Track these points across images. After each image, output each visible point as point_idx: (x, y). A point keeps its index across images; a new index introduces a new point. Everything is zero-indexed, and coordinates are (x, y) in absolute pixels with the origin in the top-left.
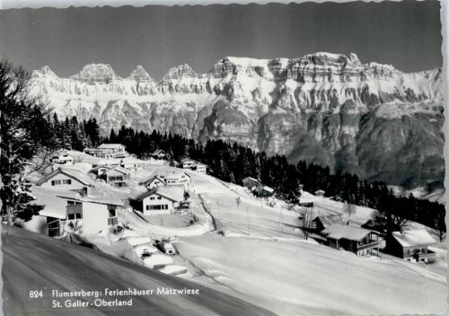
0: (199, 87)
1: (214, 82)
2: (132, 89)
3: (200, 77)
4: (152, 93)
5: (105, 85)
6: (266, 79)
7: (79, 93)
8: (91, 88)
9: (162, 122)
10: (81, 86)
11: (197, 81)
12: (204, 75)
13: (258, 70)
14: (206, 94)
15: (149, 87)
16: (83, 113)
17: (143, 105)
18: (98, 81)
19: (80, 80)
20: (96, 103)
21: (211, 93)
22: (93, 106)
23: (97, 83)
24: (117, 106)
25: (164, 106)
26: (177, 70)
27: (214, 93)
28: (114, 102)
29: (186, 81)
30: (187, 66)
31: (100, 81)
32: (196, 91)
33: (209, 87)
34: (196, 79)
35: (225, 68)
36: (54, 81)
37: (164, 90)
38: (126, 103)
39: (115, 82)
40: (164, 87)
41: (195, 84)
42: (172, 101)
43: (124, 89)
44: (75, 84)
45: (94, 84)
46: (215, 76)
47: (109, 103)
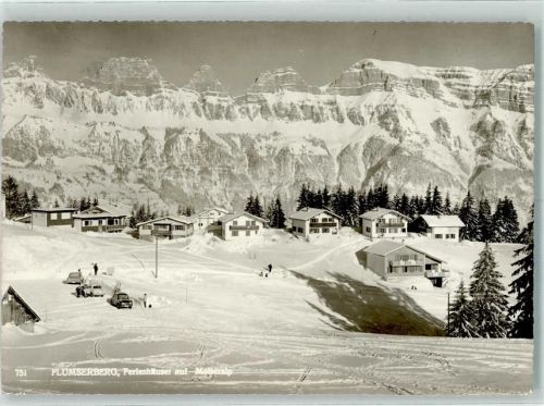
0: (316, 110)
1: (345, 102)
2: (195, 105)
3: (315, 91)
4: (228, 116)
5: (144, 99)
6: (445, 102)
7: (100, 111)
9: (271, 174)
10: (104, 97)
11: (312, 99)
12: (323, 89)
13: (427, 84)
15: (225, 104)
16: (125, 148)
17: (227, 137)
18: (131, 89)
19: (98, 85)
20: (144, 130)
21: (341, 120)
22: (141, 137)
23: (130, 94)
24: (189, 140)
25: (264, 143)
26: (272, 77)
27: (347, 120)
28: (180, 131)
29: (291, 97)
30: (291, 71)
31: (136, 88)
32: (312, 117)
33: (337, 110)
34: (310, 96)
35: (365, 78)
36: (53, 84)
37: (252, 112)
38: (202, 134)
39: (165, 92)
40: (250, 106)
41: (310, 104)
42: (275, 134)
43: (183, 106)
44: (91, 93)
45: (124, 94)
46: (344, 93)
47: (169, 132)
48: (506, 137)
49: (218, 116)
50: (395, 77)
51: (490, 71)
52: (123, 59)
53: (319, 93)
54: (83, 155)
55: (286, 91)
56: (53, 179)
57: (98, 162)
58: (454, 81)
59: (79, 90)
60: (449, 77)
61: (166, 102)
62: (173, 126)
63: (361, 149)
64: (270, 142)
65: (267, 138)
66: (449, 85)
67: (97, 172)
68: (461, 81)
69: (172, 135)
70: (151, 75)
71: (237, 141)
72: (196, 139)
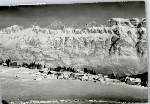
0: (101, 31)
1: (107, 28)
2: (72, 31)
3: (100, 26)
4: (80, 33)
5: (61, 30)
6: (131, 27)
7: (51, 34)
8: (55, 31)
9: (90, 46)
10: (52, 31)
11: (99, 28)
12: (102, 26)
13: (126, 23)
14: (104, 33)
15: (79, 31)
16: (56, 42)
17: (80, 38)
18: (58, 28)
19: (50, 28)
20: (60, 38)
21: (106, 33)
22: (60, 39)
23: (58, 30)
24: (70, 40)
25: (88, 39)
26: (90, 24)
27: (108, 33)
28: (68, 38)
29: (95, 28)
30: (94, 22)
31: (59, 28)
32: (100, 32)
33: (105, 30)
34: (99, 27)
35: (112, 23)
36: (40, 29)
37: (86, 32)
38: (74, 38)
39: (65, 29)
40: (85, 31)
41: (99, 29)
42: (91, 37)
43: (70, 32)
44: (49, 30)
45: (56, 30)
46: (107, 26)
47: (66, 38)
48: (145, 35)
49: (78, 33)
50: (119, 22)
51: (141, 19)
52: (56, 22)
53: (101, 27)
54: (47, 44)
55: (93, 27)
56: (40, 50)
57: (50, 46)
58: (133, 22)
59: (46, 30)
60: (132, 21)
61: (66, 31)
62: (67, 37)
63: (111, 39)
64: (90, 39)
65: (89, 38)
66: (132, 23)
67: (50, 48)
68: (135, 22)
69: (67, 39)
70: (62, 25)
71: (82, 39)
72: (72, 39)
